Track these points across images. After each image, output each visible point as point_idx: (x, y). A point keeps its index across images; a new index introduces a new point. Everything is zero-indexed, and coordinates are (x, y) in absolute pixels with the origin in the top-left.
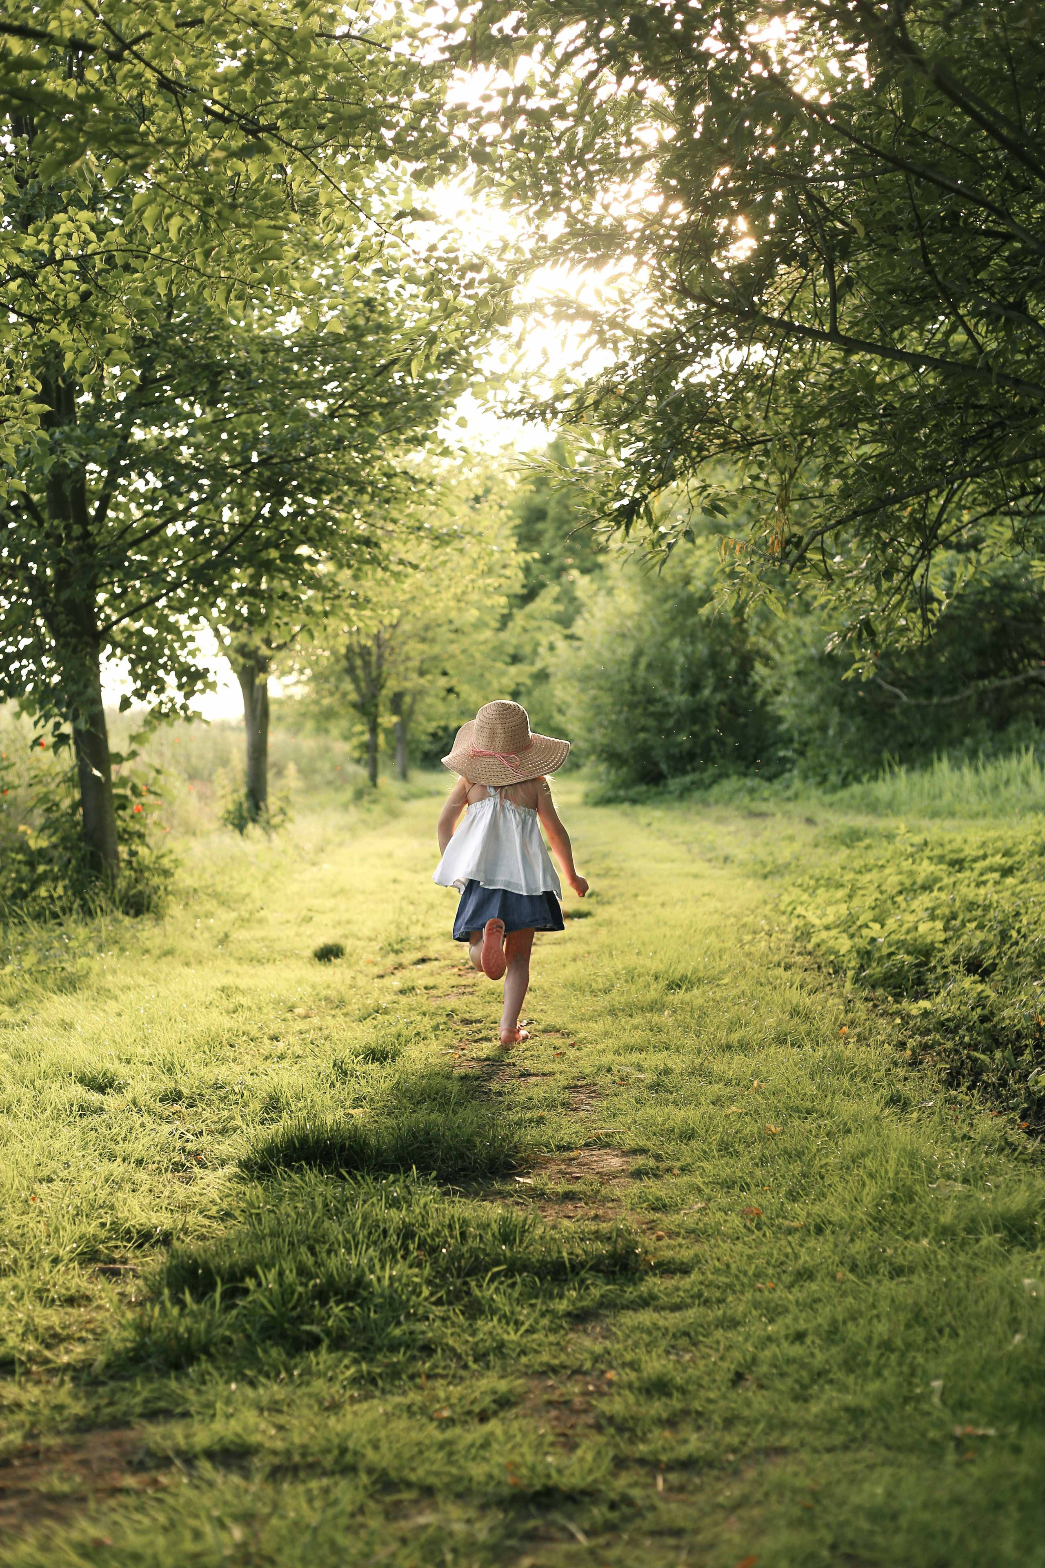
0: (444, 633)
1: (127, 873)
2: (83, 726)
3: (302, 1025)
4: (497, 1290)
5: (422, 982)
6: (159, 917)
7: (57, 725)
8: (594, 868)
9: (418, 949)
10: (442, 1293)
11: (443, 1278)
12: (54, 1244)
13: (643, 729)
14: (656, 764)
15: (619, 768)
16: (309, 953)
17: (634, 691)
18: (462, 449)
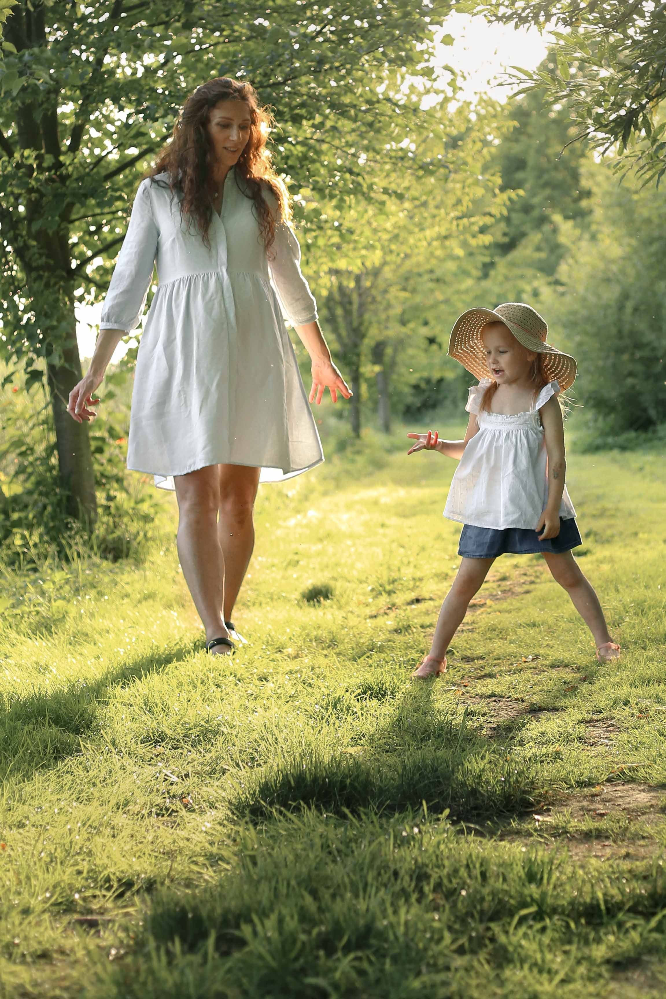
0: (425, 284)
1: (105, 519)
2: (58, 362)
3: (294, 665)
4: (525, 935)
5: (417, 621)
6: (139, 563)
7: (30, 362)
8: (589, 509)
9: (412, 590)
10: (463, 940)
11: (463, 922)
12: (26, 895)
13: (631, 374)
14: (645, 410)
15: (607, 415)
16: (296, 595)
17: (620, 335)
18: (447, 68)
